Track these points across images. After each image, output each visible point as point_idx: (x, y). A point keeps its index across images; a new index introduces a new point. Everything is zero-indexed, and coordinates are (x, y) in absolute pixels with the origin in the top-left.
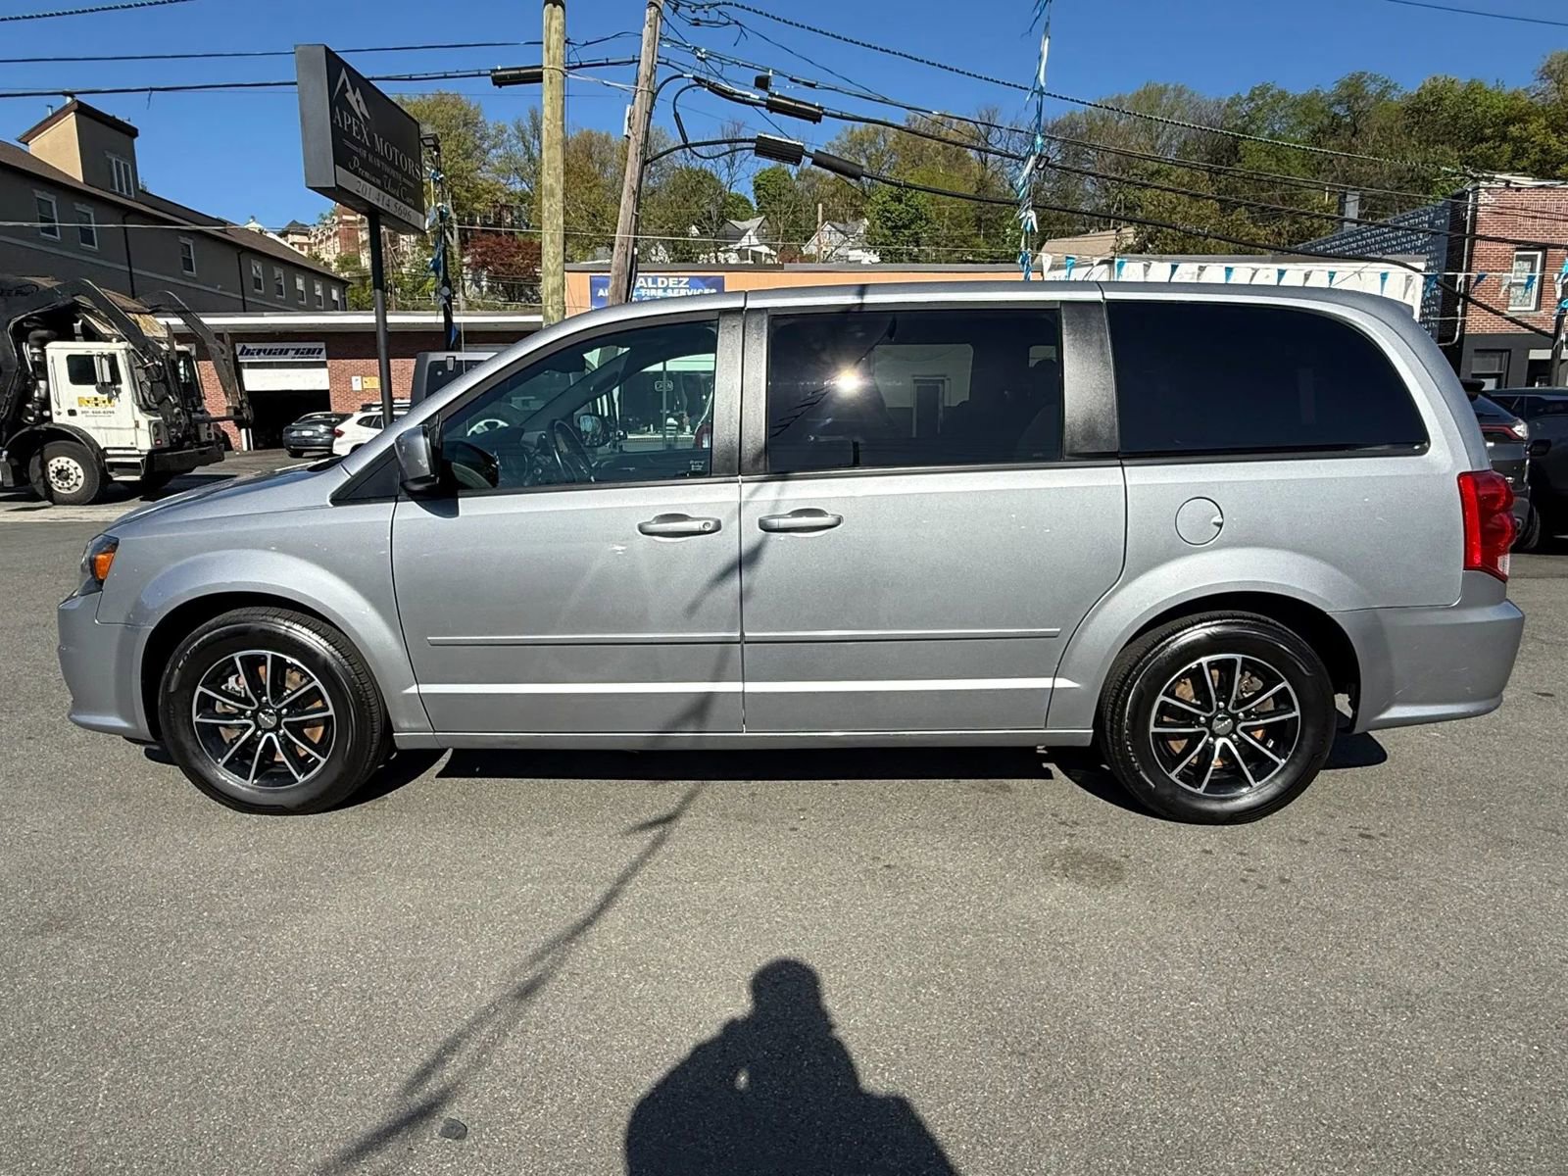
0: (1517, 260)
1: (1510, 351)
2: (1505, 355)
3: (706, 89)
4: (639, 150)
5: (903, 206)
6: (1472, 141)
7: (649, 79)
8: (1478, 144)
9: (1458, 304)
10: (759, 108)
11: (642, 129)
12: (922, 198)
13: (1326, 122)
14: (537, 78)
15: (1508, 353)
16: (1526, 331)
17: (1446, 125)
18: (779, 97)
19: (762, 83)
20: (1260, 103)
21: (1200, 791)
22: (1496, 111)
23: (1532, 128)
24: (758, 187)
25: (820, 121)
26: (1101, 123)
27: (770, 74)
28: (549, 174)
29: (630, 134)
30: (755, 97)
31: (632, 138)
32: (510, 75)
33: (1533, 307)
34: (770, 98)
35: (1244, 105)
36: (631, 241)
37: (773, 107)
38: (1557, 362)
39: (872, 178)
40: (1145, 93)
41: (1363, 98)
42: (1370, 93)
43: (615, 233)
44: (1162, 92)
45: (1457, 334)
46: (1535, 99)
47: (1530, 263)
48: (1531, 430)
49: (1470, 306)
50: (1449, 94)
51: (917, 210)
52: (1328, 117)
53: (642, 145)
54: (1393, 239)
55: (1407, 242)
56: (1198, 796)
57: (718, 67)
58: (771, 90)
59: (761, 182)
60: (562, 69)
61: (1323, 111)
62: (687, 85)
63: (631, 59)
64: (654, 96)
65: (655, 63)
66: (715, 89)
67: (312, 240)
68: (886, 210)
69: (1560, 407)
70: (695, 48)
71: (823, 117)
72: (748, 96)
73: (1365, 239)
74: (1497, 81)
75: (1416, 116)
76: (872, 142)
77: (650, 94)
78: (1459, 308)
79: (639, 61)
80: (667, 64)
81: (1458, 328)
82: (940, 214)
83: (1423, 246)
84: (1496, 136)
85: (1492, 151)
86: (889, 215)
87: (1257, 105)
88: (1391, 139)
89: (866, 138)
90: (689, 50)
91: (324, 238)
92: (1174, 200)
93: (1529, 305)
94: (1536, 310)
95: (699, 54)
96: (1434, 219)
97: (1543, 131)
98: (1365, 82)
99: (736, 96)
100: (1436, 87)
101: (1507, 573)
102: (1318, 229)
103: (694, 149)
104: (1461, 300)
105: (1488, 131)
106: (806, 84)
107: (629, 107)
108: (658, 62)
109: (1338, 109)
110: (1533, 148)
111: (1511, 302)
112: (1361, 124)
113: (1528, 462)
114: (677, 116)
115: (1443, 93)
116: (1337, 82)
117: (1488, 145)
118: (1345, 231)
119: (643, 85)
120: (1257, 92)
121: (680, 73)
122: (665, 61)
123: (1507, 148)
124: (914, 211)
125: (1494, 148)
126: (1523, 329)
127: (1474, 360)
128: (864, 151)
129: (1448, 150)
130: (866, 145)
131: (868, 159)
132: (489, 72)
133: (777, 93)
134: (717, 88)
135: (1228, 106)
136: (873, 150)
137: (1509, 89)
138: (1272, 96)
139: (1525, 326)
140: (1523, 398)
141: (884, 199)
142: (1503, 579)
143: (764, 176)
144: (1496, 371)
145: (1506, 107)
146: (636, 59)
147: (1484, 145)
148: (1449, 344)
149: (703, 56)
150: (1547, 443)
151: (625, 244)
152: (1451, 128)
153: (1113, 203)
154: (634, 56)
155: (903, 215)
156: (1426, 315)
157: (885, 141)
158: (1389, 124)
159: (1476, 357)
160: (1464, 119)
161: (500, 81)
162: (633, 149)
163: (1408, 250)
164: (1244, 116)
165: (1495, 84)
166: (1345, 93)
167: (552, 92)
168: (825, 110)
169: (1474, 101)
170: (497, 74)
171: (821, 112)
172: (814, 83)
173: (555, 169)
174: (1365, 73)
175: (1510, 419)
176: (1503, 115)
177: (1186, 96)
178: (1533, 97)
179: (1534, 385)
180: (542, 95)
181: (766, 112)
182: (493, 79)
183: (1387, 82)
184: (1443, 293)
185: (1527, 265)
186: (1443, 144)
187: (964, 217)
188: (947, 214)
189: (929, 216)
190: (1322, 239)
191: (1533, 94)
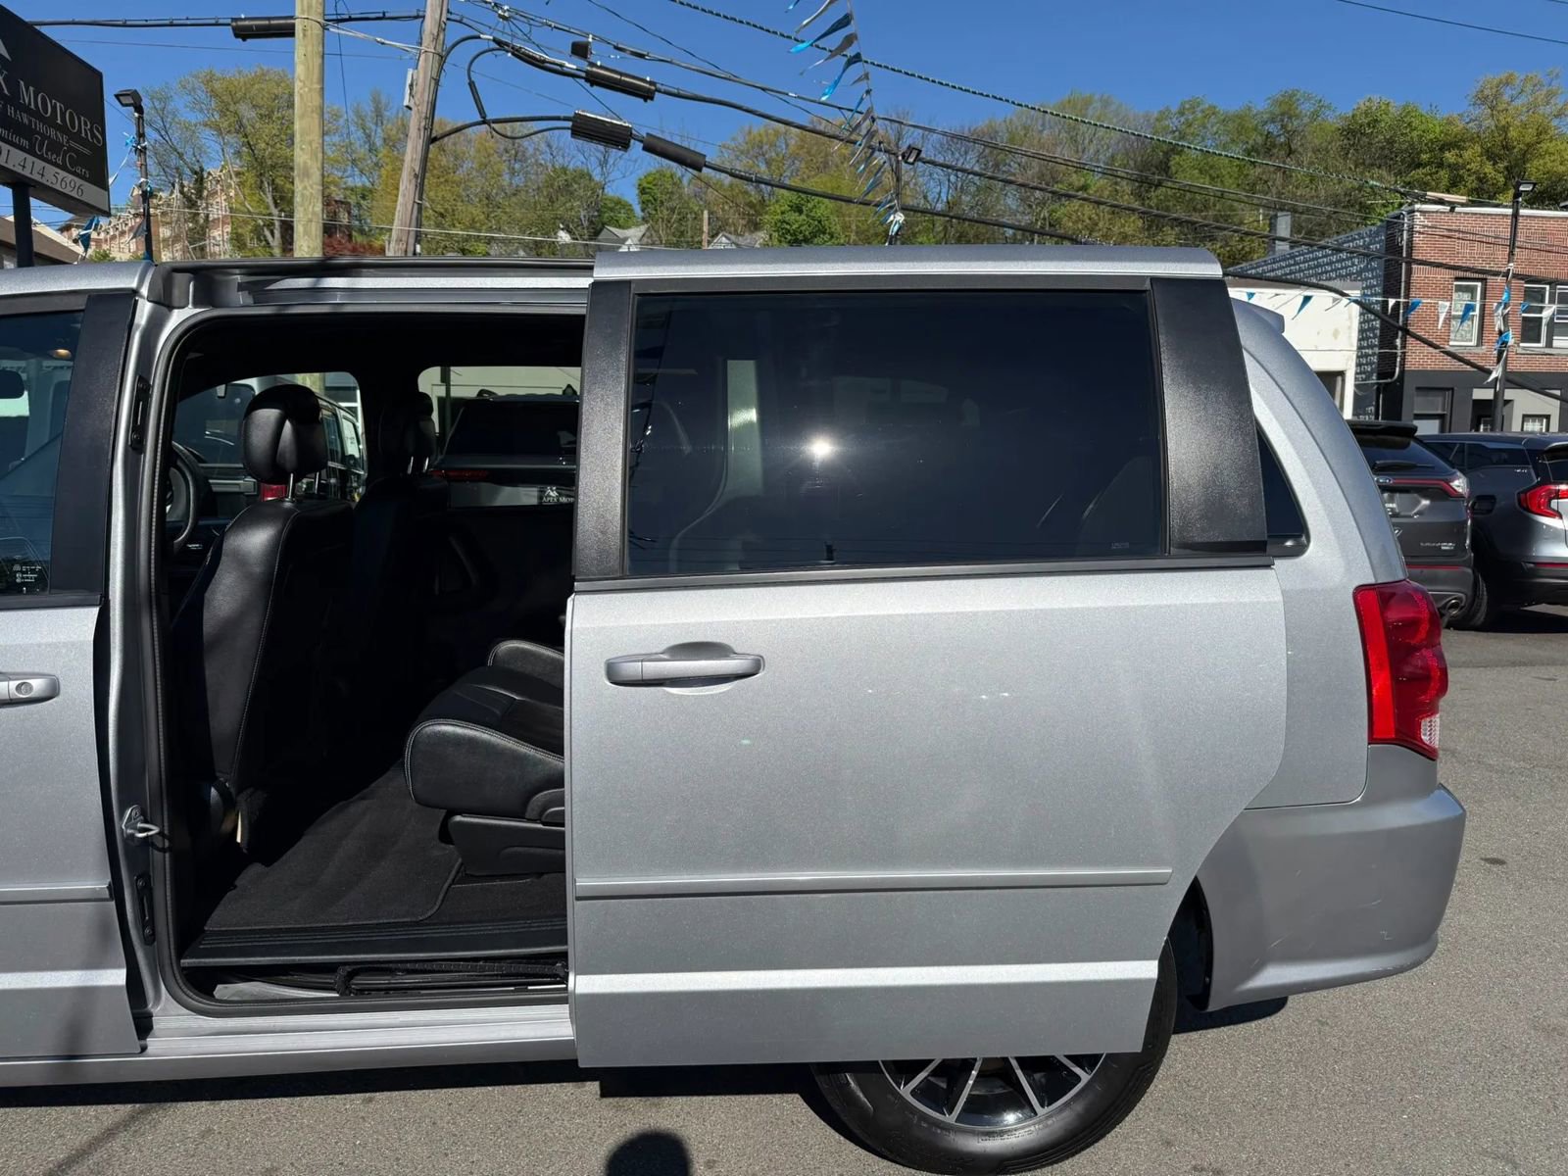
0: (1456, 291)
1: (1452, 389)
2: (1448, 394)
3: (509, 54)
4: (423, 124)
5: (803, 217)
6: (1409, 166)
7: (436, 38)
8: (1415, 169)
9: (1397, 337)
10: (578, 80)
11: (426, 99)
12: (825, 208)
13: (1260, 140)
14: (288, 31)
15: (1450, 392)
16: (1468, 368)
17: (1383, 148)
18: (601, 67)
19: (580, 50)
20: (1191, 117)
21: (950, 1119)
22: (1432, 136)
23: (1467, 154)
24: (643, 191)
25: (652, 99)
26: (1022, 133)
27: (590, 40)
28: (302, 149)
29: (412, 105)
30: (570, 66)
31: (415, 109)
32: (256, 26)
33: (1474, 343)
34: (589, 68)
35: (1174, 120)
36: (412, 235)
37: (593, 80)
38: (1500, 403)
39: (772, 186)
40: (1069, 101)
41: (1297, 117)
42: (1304, 111)
43: (392, 223)
44: (1087, 103)
45: (1397, 369)
46: (1470, 125)
47: (1470, 295)
48: (1471, 484)
49: (1410, 340)
50: (1384, 116)
51: (820, 222)
52: (1261, 135)
53: (426, 118)
54: (1327, 264)
55: (1342, 268)
56: (947, 1128)
57: (526, 28)
58: (592, 59)
59: (645, 185)
60: (323, 21)
61: (1255, 129)
62: (486, 48)
63: (415, 14)
64: (443, 58)
65: (443, 19)
66: (519, 54)
67: (102, 236)
68: (784, 222)
69: (1505, 456)
70: (496, 4)
71: (657, 93)
72: (561, 66)
73: (1298, 264)
74: (1431, 106)
75: (1352, 138)
76: (773, 145)
77: (437, 57)
78: (1398, 342)
79: (424, 17)
80: (460, 22)
81: (1398, 364)
82: (846, 227)
83: (1359, 273)
84: (1432, 162)
85: (1429, 177)
86: (788, 227)
87: (1187, 120)
88: (1326, 161)
89: (765, 140)
90: (488, 6)
91: (117, 233)
92: (1093, 216)
93: (1471, 341)
94: (1477, 346)
95: (500, 12)
96: (1370, 244)
97: (1479, 159)
98: (1298, 100)
99: (548, 65)
100: (1371, 108)
101: (1436, 744)
102: (1250, 253)
103: (493, 125)
104: (1400, 333)
105: (1425, 157)
106: (634, 54)
107: (410, 72)
108: (448, 19)
109: (1272, 128)
110: (1469, 175)
111: (1452, 336)
112: (1296, 144)
113: (1469, 522)
114: (472, 85)
115: (1378, 115)
116: (1269, 98)
117: (1424, 171)
118: (1277, 255)
119: (428, 43)
120: (1187, 106)
121: (476, 33)
122: (458, 18)
123: (1444, 174)
124: (816, 223)
125: (1431, 175)
126: (1465, 366)
127: (1416, 399)
128: (764, 155)
129: (1384, 173)
130: (766, 147)
131: (768, 163)
132: (229, 21)
133: (599, 63)
134: (523, 53)
135: (1157, 120)
136: (773, 154)
137: (1443, 114)
138: (1203, 111)
139: (1468, 363)
140: (1464, 444)
141: (783, 208)
142: (1429, 754)
143: (650, 179)
144: (1439, 412)
145: (1442, 132)
146: (421, 14)
147: (1420, 171)
148: (1389, 380)
149: (506, 14)
150: (1491, 499)
151: (404, 239)
152: (1386, 152)
153: (1037, 220)
154: (418, 10)
155: (803, 228)
156: (1364, 348)
157: (787, 145)
158: (1324, 145)
159: (1418, 396)
160: (1400, 143)
161: (243, 33)
162: (415, 123)
163: (1343, 276)
164: (1174, 132)
165: (1429, 108)
166: (1277, 111)
167: (306, 46)
168: (658, 86)
169: (1410, 124)
170: (240, 23)
171: (653, 88)
172: (645, 53)
173: (310, 143)
174: (1298, 91)
175: (1447, 471)
176: (1438, 140)
177: (1113, 107)
178: (1468, 123)
179: (1478, 430)
180: (294, 53)
181: (587, 85)
182: (234, 29)
183: (1320, 101)
184: (1381, 324)
185: (1466, 296)
186: (1379, 167)
187: (872, 231)
188: (854, 227)
189: (833, 230)
190: (1253, 262)
191: (1468, 120)
